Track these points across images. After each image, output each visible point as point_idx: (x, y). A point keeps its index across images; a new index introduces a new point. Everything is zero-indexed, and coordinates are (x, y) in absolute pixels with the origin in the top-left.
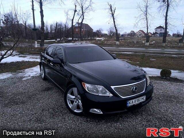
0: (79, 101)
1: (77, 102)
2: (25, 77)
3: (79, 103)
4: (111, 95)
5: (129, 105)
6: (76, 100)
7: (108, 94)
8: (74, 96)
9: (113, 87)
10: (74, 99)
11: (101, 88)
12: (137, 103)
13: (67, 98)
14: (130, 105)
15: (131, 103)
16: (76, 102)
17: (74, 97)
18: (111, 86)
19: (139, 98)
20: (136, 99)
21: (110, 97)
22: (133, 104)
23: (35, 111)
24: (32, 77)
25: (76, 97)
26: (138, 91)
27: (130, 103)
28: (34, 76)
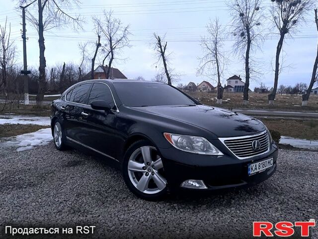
0: (153, 172)
1: (150, 173)
2: (20, 147)
3: (155, 175)
4: (220, 153)
5: (251, 173)
6: (146, 171)
7: (214, 151)
8: (142, 162)
9: (222, 140)
10: (143, 168)
11: (199, 142)
12: (262, 169)
13: (129, 168)
14: (253, 172)
15: (254, 169)
16: (147, 175)
17: (143, 165)
18: (219, 138)
19: (265, 161)
20: (261, 163)
21: (219, 157)
22: (256, 171)
23: (63, 197)
24: (34, 146)
25: (148, 164)
26: (261, 148)
27: (252, 169)
28: (38, 146)
